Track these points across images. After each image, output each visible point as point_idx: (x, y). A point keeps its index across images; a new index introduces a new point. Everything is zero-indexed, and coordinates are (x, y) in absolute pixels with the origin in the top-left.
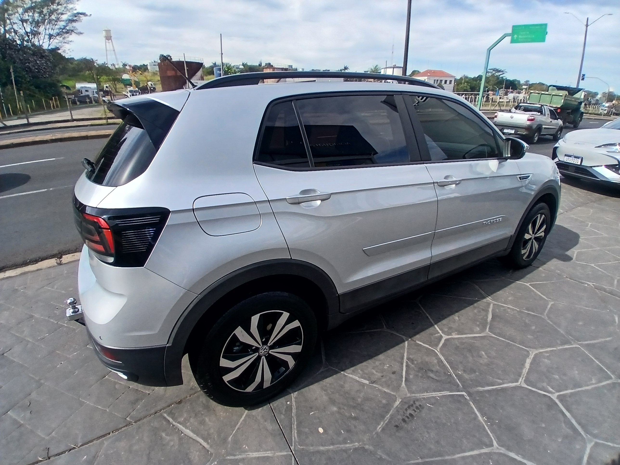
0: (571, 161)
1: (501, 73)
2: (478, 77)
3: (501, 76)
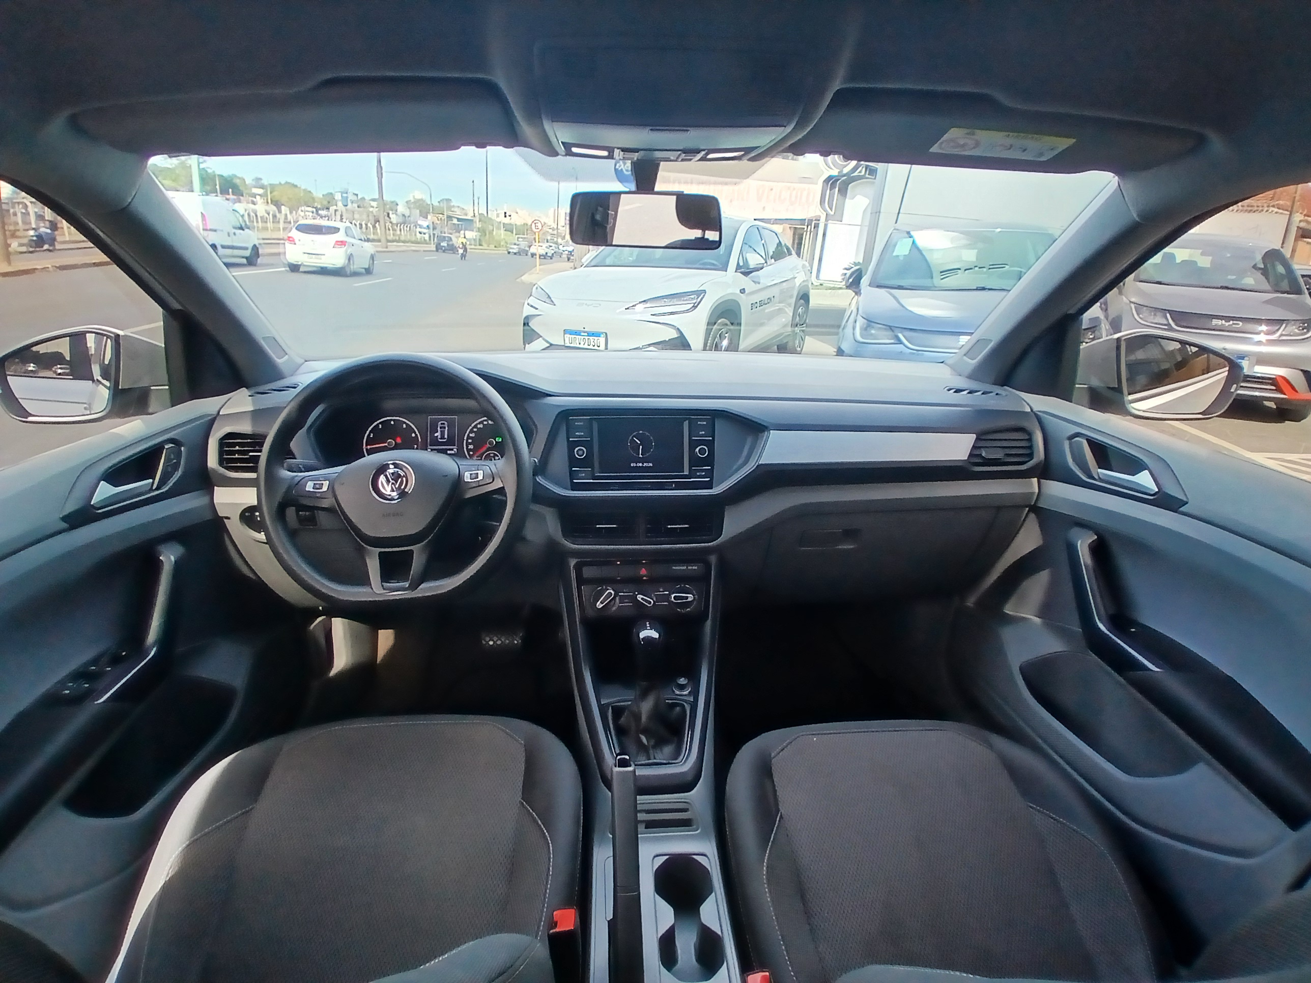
0: (582, 343)
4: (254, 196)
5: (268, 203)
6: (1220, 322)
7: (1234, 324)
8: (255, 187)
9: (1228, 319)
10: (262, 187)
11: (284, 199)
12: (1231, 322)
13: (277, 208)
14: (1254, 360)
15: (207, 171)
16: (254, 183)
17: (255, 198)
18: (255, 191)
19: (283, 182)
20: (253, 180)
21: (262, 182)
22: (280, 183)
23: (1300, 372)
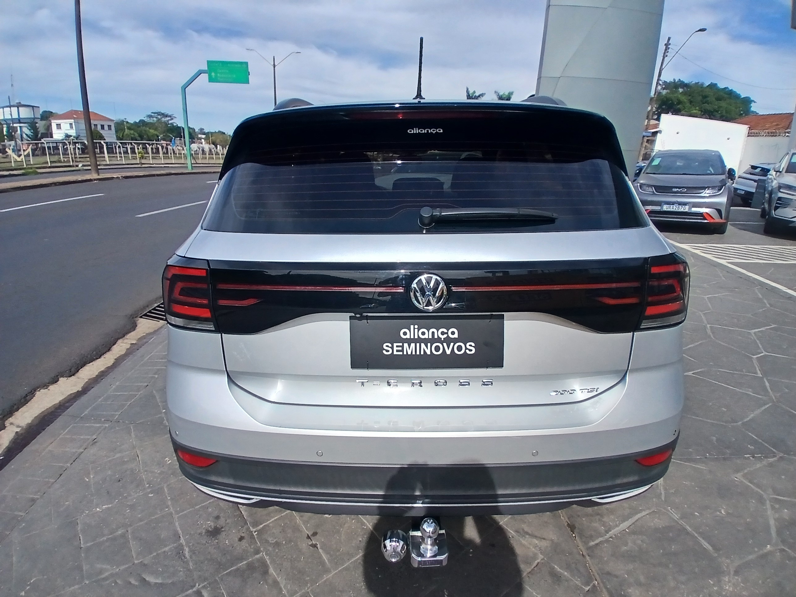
1: (169, 118)
2: (139, 121)
3: (170, 122)
4: (201, 139)
5: (210, 143)
6: (676, 190)
7: (682, 190)
8: (200, 134)
9: (679, 188)
10: (204, 134)
11: (218, 141)
12: (681, 189)
13: (215, 146)
14: (691, 205)
15: (173, 125)
16: (199, 131)
17: (201, 140)
18: (200, 136)
19: (217, 131)
20: (199, 130)
21: (204, 131)
22: (215, 132)
23: (715, 210)
